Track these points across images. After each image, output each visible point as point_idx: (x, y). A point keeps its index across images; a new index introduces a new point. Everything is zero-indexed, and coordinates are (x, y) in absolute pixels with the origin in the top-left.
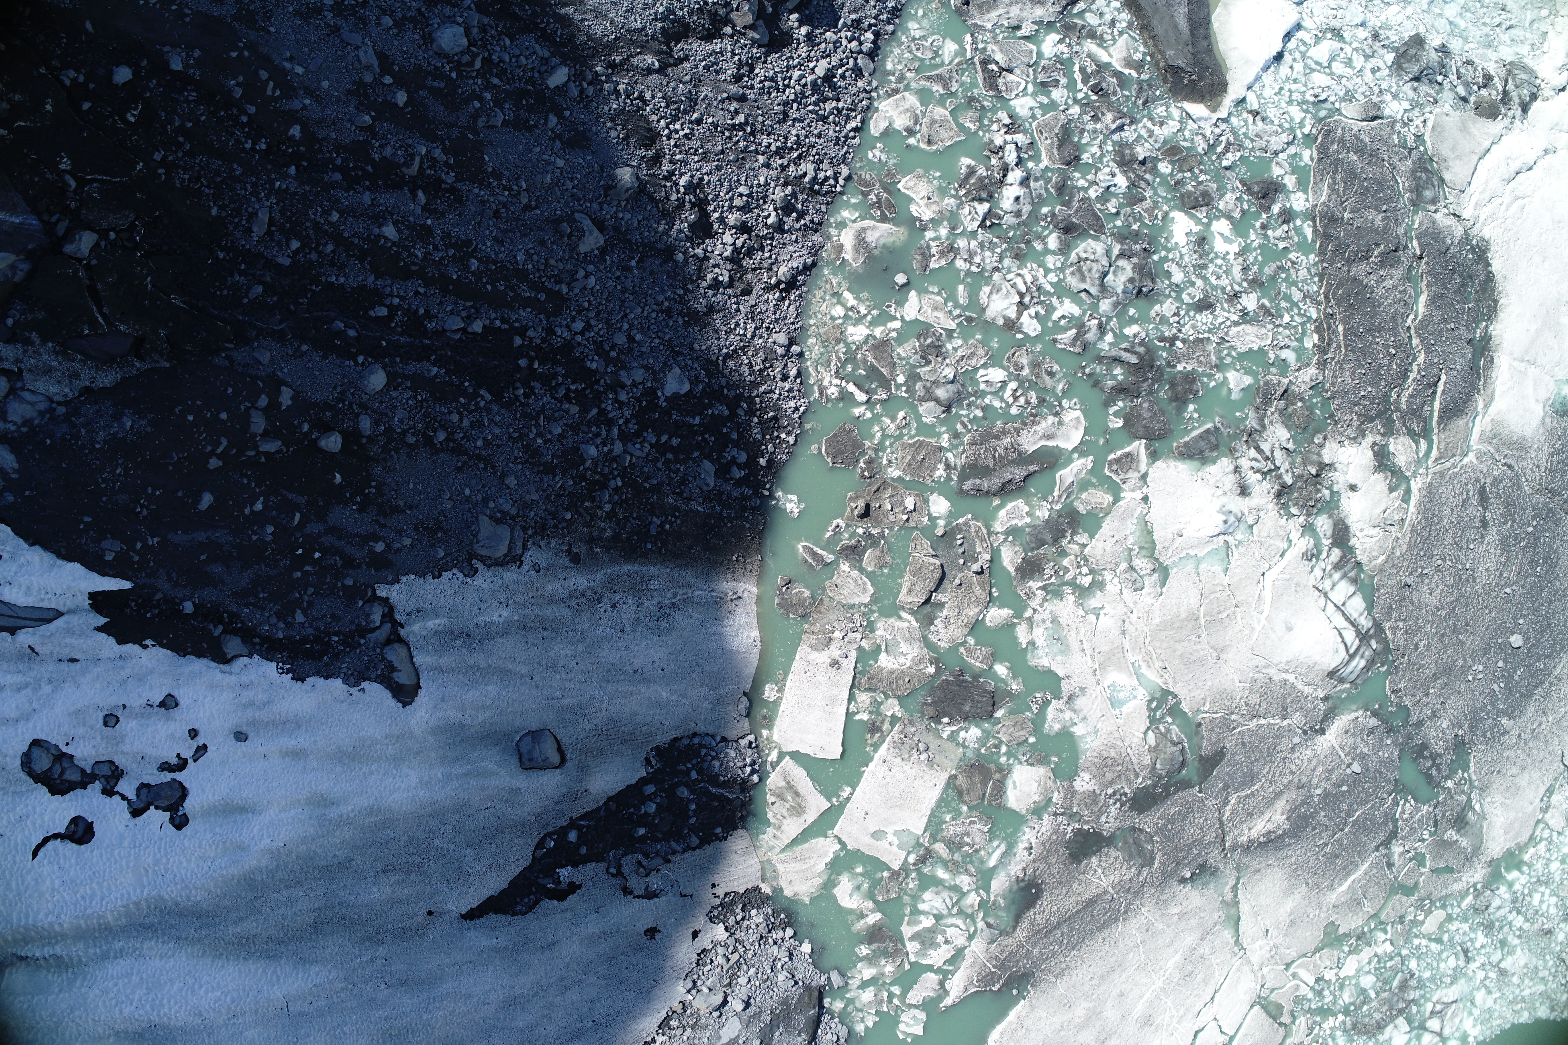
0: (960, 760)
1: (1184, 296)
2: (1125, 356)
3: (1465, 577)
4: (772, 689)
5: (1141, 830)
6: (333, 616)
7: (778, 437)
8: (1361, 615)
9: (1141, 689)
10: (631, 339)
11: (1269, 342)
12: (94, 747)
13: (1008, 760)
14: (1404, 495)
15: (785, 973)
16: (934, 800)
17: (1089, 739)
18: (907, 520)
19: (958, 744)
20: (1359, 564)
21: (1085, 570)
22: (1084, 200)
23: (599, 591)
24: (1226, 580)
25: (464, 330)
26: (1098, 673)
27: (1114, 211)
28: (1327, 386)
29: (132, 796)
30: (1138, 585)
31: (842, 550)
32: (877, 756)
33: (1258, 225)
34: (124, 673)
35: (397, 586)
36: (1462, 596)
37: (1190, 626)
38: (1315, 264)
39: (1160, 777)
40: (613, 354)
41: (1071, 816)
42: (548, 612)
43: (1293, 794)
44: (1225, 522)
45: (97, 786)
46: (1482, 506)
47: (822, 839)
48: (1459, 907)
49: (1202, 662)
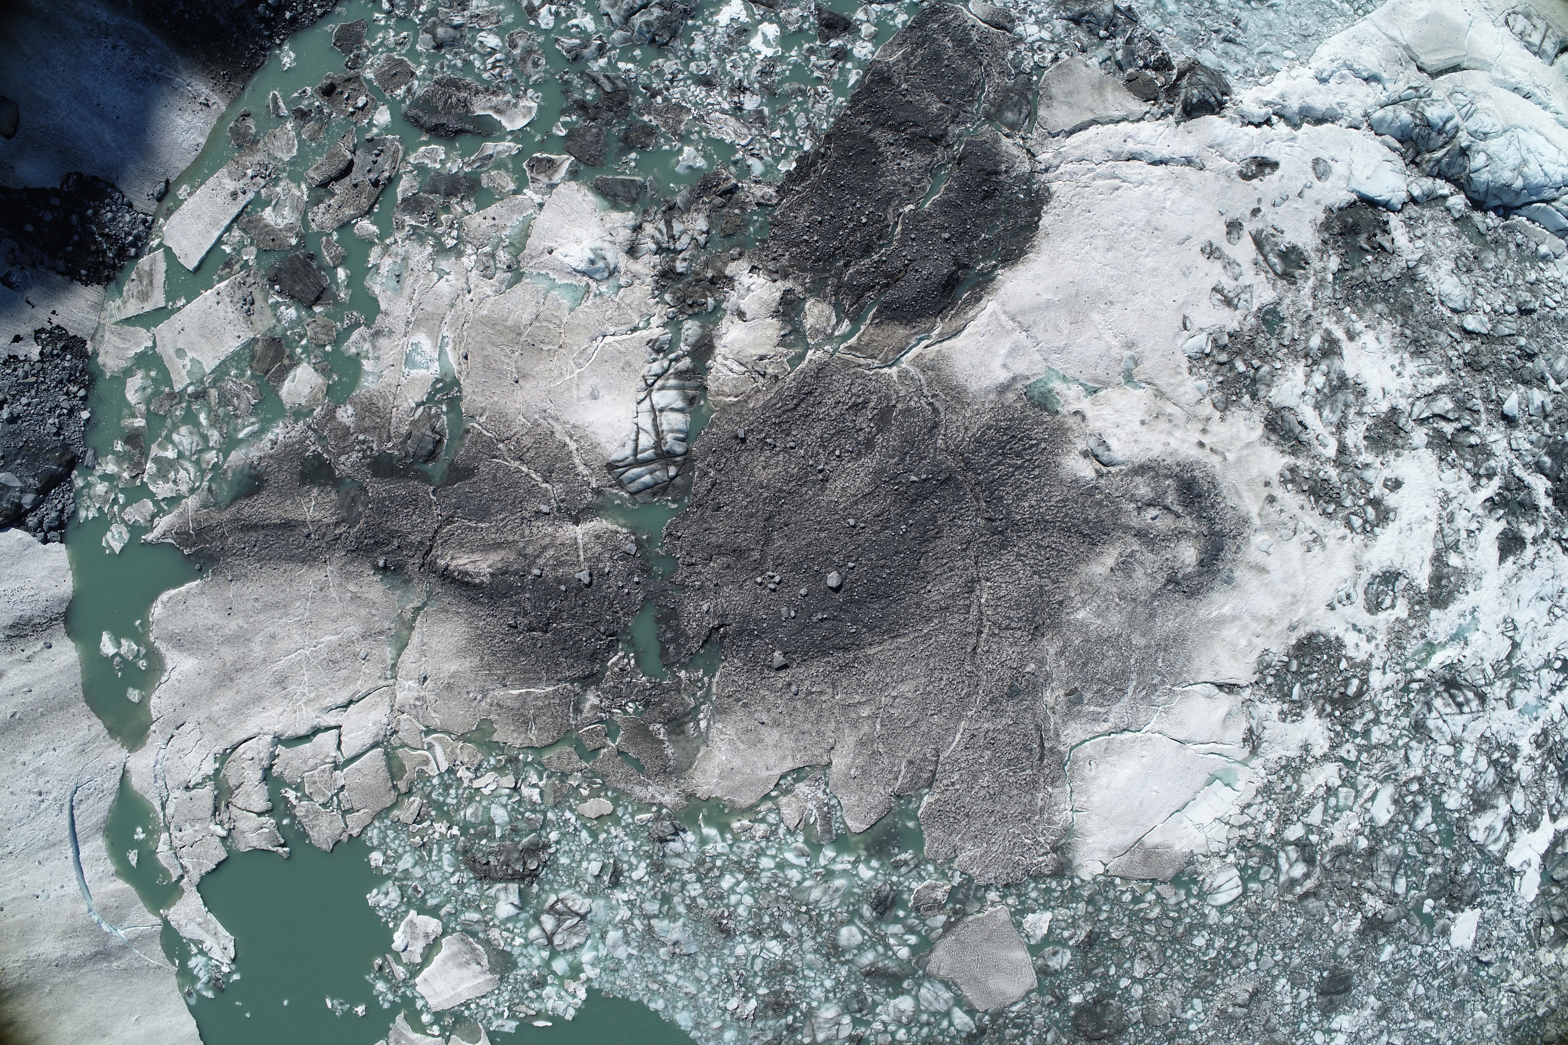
0: (269, 330)
1: (693, 65)
2: (603, 80)
5: (367, 492)
8: (672, 431)
9: (437, 364)
11: (743, 143)
14: (793, 358)
15: (57, 422)
16: (232, 350)
17: (370, 379)
18: (353, 114)
19: (275, 315)
20: (704, 388)
21: (455, 233)
23: (111, 30)
24: (567, 318)
26: (411, 326)
28: (777, 213)
30: (488, 272)
31: (297, 110)
32: (217, 287)
33: (806, 46)
37: (510, 337)
38: (840, 107)
39: (407, 454)
41: (320, 437)
43: (510, 555)
44: (592, 262)
46: (877, 425)
47: (144, 331)
48: (633, 817)
49: (500, 374)
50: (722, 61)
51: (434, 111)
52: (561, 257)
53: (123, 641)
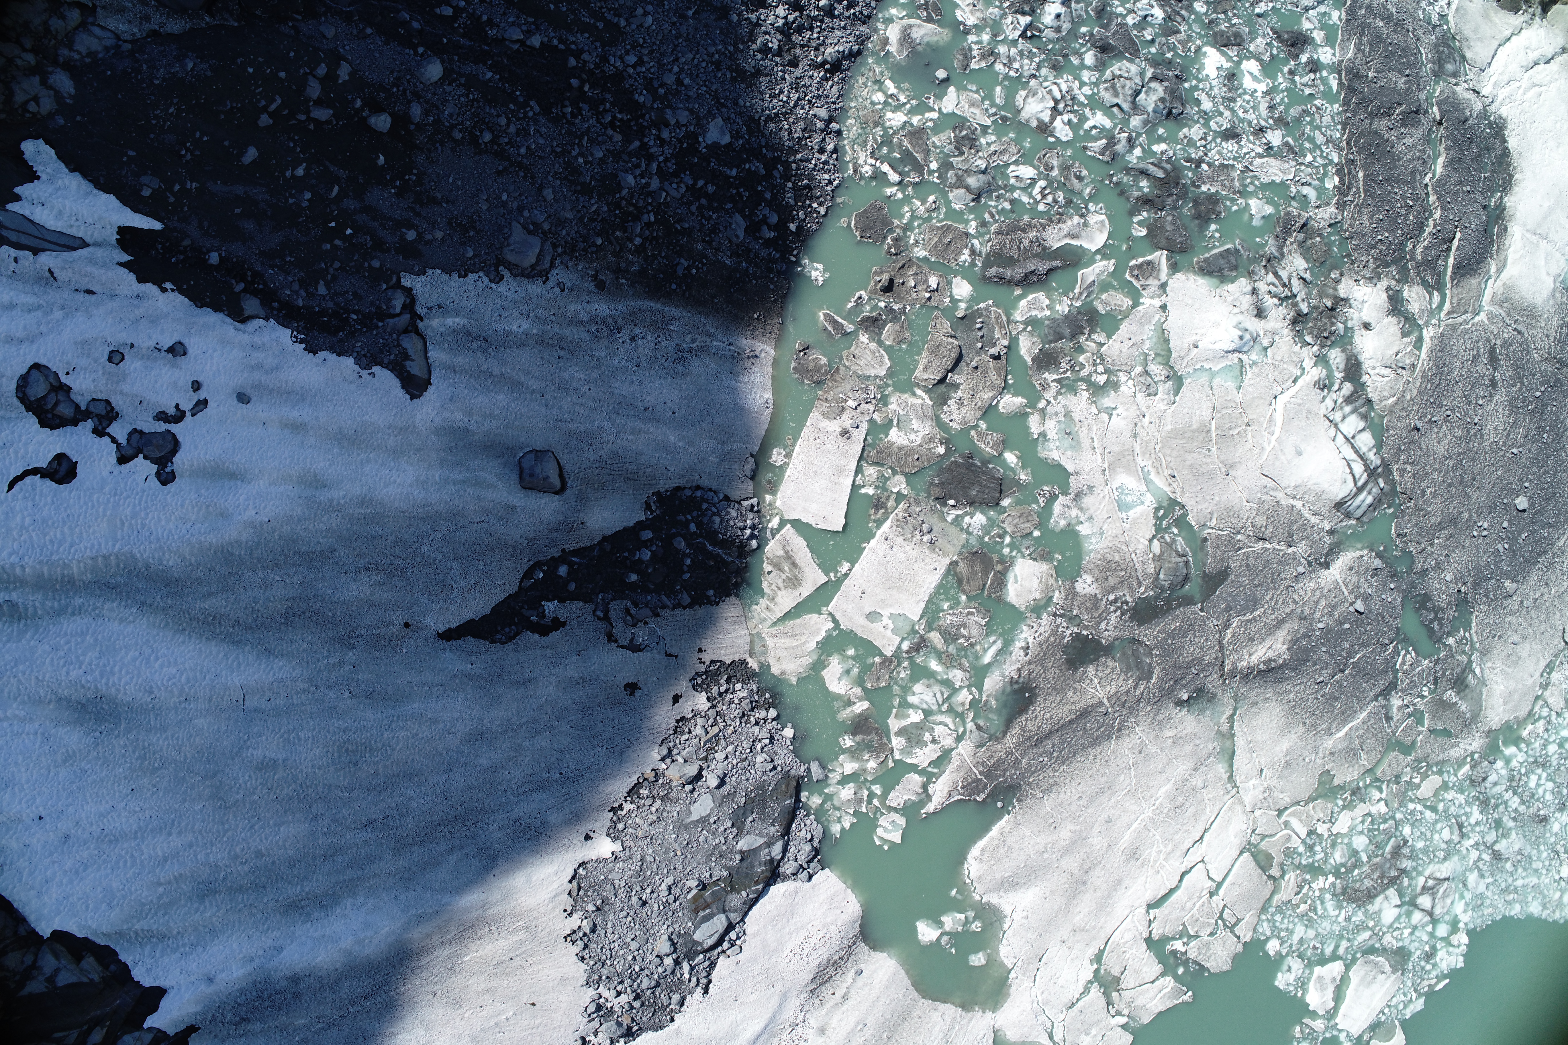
0: (963, 547)
1: (1212, 123)
2: (1152, 169)
3: (1473, 431)
4: (780, 454)
5: (1140, 643)
6: (355, 294)
7: (810, 206)
8: (1370, 450)
9: (1149, 495)
10: (679, 82)
11: (1291, 177)
12: (94, 381)
13: (1011, 552)
14: (1416, 341)
15: (764, 755)
16: (933, 586)
17: (1093, 540)
18: (929, 299)
19: (962, 529)
20: (1369, 401)
21: (1100, 369)
22: (1123, 25)
23: (620, 321)
24: (1239, 398)
25: (522, 42)
26: (1107, 473)
27: (1149, 38)
28: (1346, 225)
29: (122, 440)
30: (1152, 390)
31: (863, 320)
32: (879, 533)
34: (138, 312)
35: (422, 278)
36: (1470, 450)
37: (1201, 438)
38: (1339, 113)
39: (1163, 589)
40: (662, 91)
41: (1070, 619)
42: (568, 332)
43: (1293, 625)
44: (1241, 339)
45: (89, 424)
46: (1492, 366)
47: (815, 616)
48: (1456, 775)
49: (1211, 475)
50: (1233, 111)
51: (1011, 262)
52: (1212, 347)
53: (944, 919)
